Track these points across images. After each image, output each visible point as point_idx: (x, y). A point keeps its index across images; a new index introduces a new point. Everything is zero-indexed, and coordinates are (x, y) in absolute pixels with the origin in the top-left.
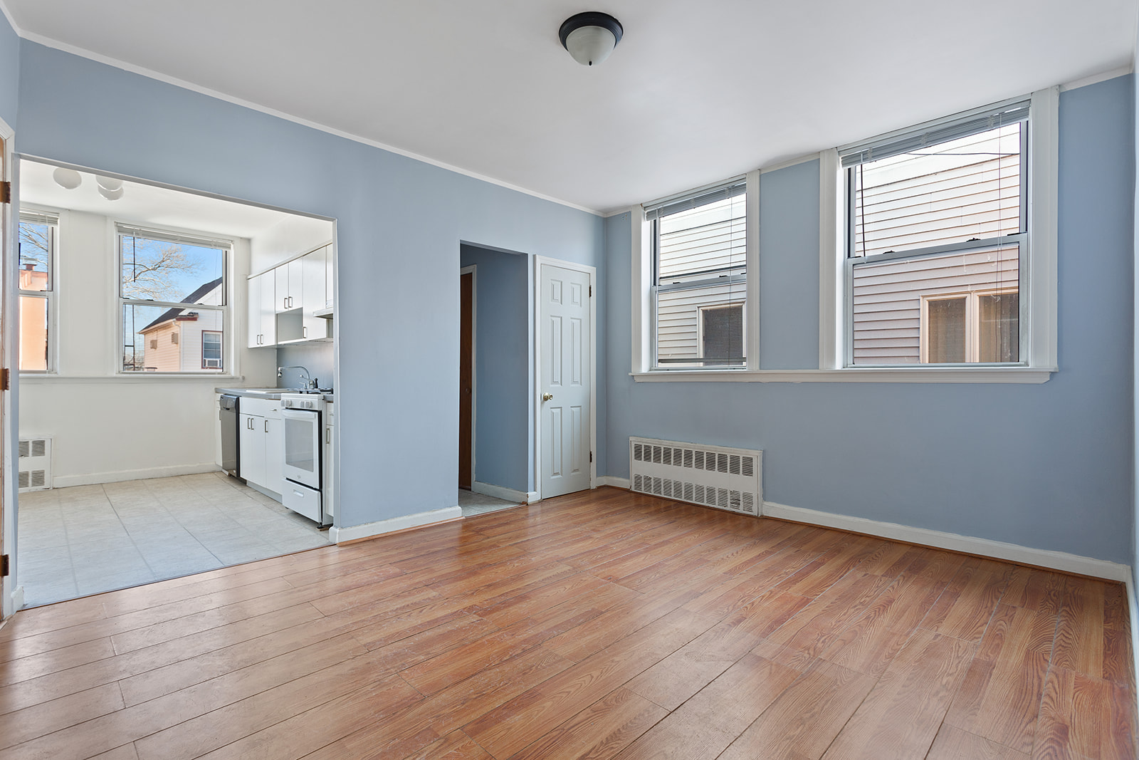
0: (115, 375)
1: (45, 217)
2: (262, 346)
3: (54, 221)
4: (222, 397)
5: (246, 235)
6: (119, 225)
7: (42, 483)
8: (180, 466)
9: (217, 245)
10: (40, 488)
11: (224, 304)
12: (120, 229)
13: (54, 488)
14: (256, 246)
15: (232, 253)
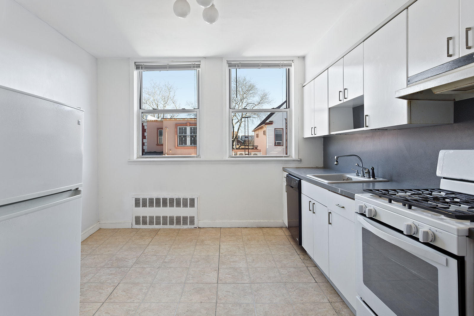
0: (227, 158)
1: (194, 64)
2: (315, 136)
3: (198, 66)
4: (287, 176)
5: (301, 54)
6: (229, 62)
7: (194, 224)
8: (262, 221)
9: (283, 65)
10: (193, 226)
11: (288, 107)
12: (230, 65)
13: (199, 228)
14: (308, 60)
15: (292, 70)
